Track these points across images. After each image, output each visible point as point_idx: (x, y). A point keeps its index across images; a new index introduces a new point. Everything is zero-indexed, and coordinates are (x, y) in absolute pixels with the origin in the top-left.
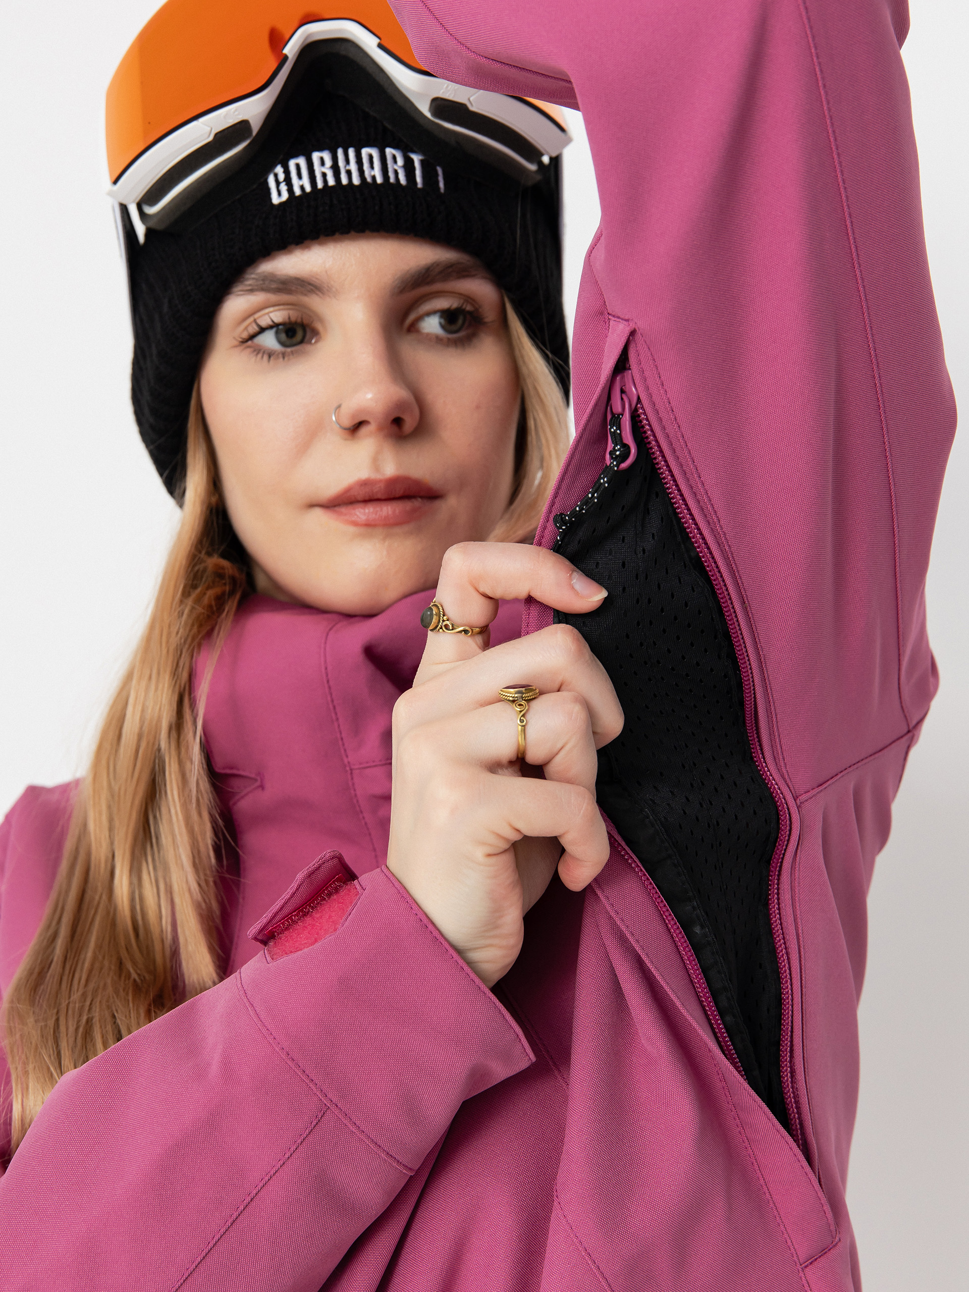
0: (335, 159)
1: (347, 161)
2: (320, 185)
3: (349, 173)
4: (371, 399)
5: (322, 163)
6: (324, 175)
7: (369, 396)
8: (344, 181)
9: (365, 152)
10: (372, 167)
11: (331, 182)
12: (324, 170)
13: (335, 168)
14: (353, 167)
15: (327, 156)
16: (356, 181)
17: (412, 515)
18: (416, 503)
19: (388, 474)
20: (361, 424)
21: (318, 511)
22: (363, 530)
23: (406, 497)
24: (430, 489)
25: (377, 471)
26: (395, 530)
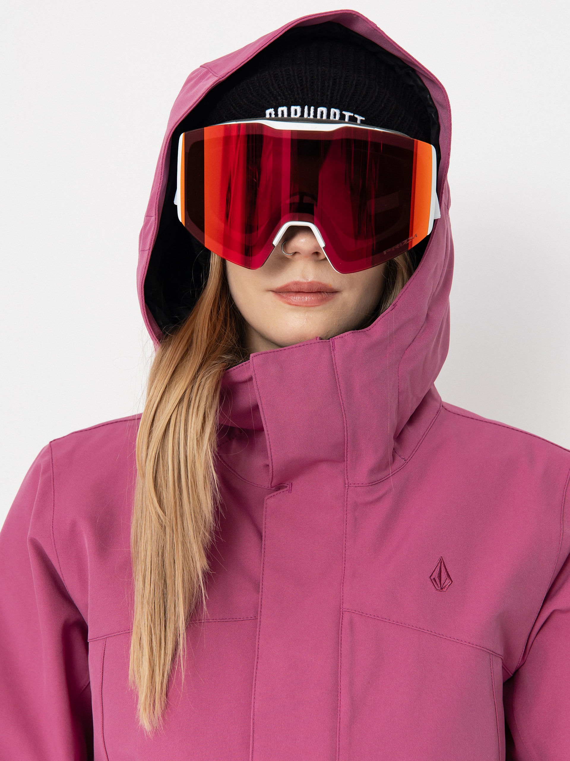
1: (309, 113)
5: (296, 112)
9: (319, 109)
15: (299, 108)
17: (322, 301)
18: (324, 295)
19: (310, 280)
20: (295, 253)
21: (271, 294)
22: (294, 307)
23: (319, 292)
24: (333, 289)
25: (304, 277)
26: (312, 308)
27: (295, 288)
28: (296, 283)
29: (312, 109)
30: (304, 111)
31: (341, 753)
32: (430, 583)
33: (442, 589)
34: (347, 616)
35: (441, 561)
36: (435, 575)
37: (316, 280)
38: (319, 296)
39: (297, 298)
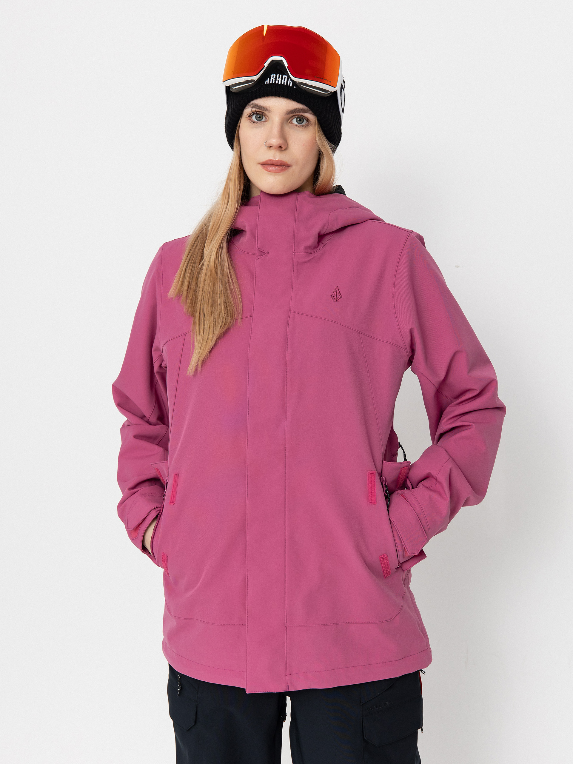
0: (276, 77)
1: (279, 78)
2: (271, 82)
3: (278, 81)
4: (274, 142)
5: (273, 77)
6: (273, 80)
7: (274, 141)
8: (277, 82)
9: (284, 76)
10: (284, 81)
11: (274, 82)
12: (273, 79)
13: (276, 79)
14: (280, 79)
15: (275, 75)
16: (280, 83)
17: (282, 170)
18: (283, 167)
19: (277, 159)
20: (271, 146)
21: (260, 165)
22: (269, 173)
23: (281, 165)
24: (288, 164)
25: (274, 158)
26: (277, 174)
27: (270, 163)
28: (271, 160)
29: (281, 75)
30: (277, 76)
31: (287, 373)
32: (332, 299)
33: (336, 300)
34: (292, 314)
35: (337, 288)
36: (334, 294)
37: (280, 159)
38: (281, 168)
39: (271, 168)
